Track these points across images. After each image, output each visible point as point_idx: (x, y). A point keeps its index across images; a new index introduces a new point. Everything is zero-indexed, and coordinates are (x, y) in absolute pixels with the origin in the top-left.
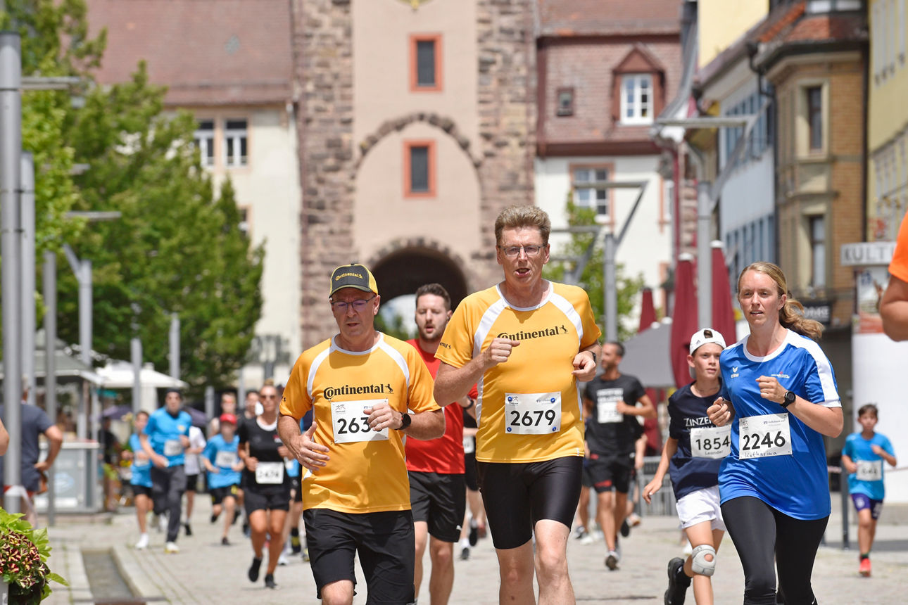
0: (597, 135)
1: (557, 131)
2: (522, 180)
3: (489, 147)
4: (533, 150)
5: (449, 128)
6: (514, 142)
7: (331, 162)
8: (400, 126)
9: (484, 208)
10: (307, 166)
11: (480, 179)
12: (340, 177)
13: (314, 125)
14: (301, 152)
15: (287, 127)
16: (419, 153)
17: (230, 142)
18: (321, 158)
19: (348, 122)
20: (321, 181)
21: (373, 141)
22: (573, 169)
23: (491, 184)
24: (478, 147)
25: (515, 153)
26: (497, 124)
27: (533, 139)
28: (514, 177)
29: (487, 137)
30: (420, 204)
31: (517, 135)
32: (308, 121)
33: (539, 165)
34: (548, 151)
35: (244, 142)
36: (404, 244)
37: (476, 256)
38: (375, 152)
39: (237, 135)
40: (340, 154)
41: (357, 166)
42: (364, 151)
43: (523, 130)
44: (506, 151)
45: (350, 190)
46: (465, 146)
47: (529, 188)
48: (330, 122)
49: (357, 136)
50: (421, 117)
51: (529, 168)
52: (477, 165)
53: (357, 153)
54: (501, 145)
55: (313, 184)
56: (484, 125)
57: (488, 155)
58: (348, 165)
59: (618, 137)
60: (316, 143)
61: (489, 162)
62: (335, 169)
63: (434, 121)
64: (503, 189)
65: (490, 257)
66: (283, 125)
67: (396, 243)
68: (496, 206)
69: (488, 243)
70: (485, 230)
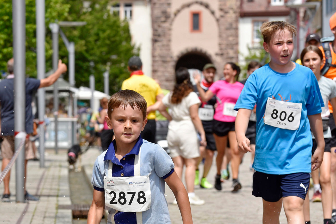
0: (262, 9)
1: (248, 8)
2: (234, 26)
3: (222, 13)
4: (238, 14)
5: (207, 6)
6: (231, 12)
7: (163, 19)
8: (188, 5)
9: (220, 36)
10: (155, 21)
11: (219, 25)
12: (166, 25)
13: (157, 6)
14: (152, 15)
16: (196, 16)
17: (126, 12)
18: (158, 18)
19: (169, 4)
20: (159, 26)
21: (178, 11)
22: (254, 22)
23: (223, 27)
24: (218, 14)
25: (231, 16)
26: (225, 5)
27: (238, 10)
28: (231, 24)
29: (221, 10)
30: (196, 35)
31: (232, 9)
32: (155, 4)
33: (241, 20)
34: (244, 15)
35: (131, 12)
36: (190, 50)
37: (217, 54)
38: (180, 16)
39: (128, 9)
40: (166, 16)
41: (173, 20)
42: (176, 15)
43: (235, 7)
44: (228, 15)
45: (170, 29)
46: (213, 13)
47: (237, 29)
48: (162, 4)
49: (172, 10)
50: (197, 2)
51: (237, 21)
52: (218, 20)
53: (172, 16)
54: (226, 13)
55: (156, 26)
56: (221, 5)
57: (222, 16)
58: (169, 20)
59: (271, 9)
60: (157, 12)
61: (222, 20)
62: (164, 22)
63: (201, 4)
64: (227, 29)
65: (222, 55)
66: (145, 5)
67: (187, 50)
68: (224, 35)
69: (221, 49)
70: (220, 44)
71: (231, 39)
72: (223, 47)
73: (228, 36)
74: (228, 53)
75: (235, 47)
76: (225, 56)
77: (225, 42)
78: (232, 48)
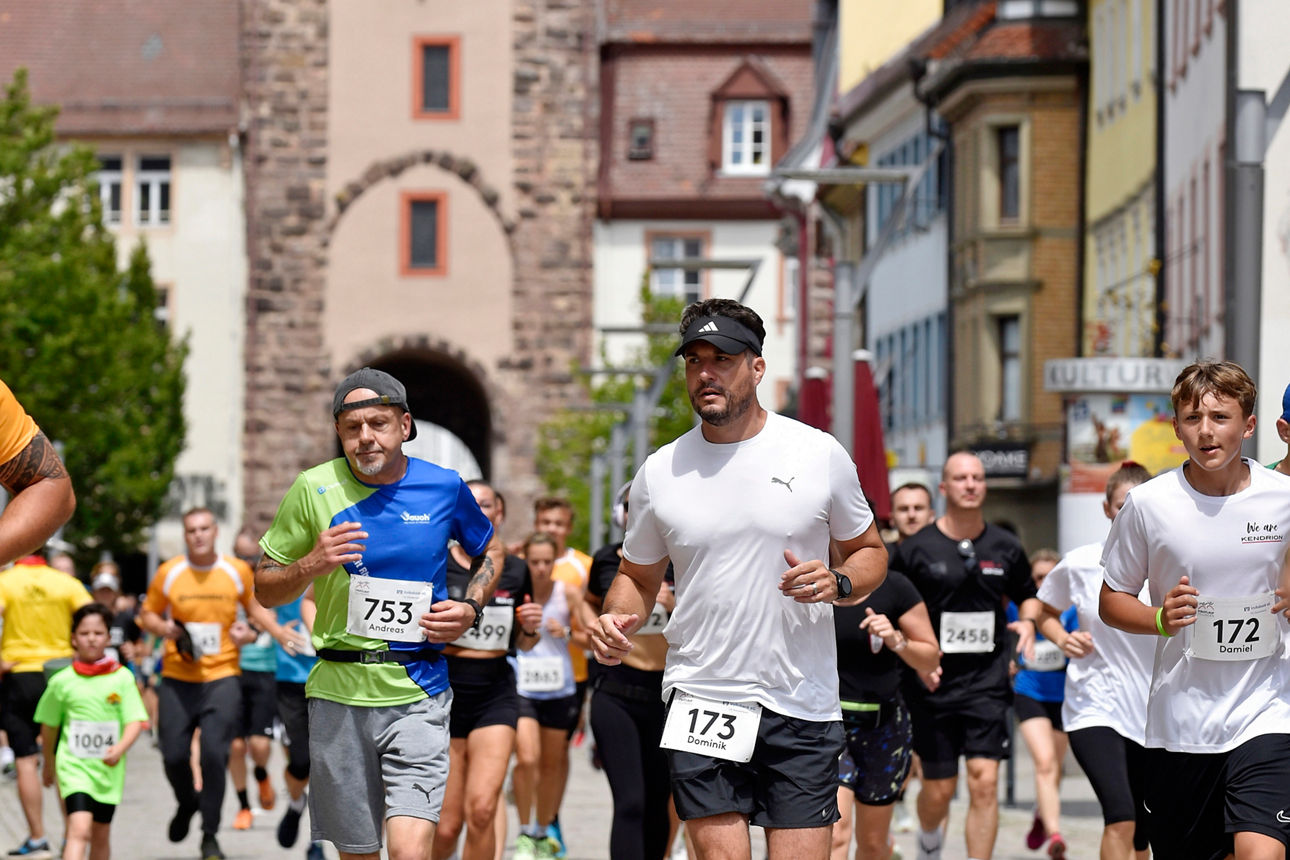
0: (687, 190)
1: (628, 183)
2: (575, 253)
3: (527, 203)
4: (591, 208)
5: (468, 174)
6: (564, 197)
7: (292, 221)
8: (396, 169)
9: (518, 293)
10: (257, 227)
11: (513, 249)
12: (306, 244)
13: (270, 167)
14: (249, 205)
15: (230, 168)
16: (424, 211)
17: (145, 189)
18: (278, 215)
19: (320, 163)
20: (277, 249)
21: (356, 191)
22: (652, 239)
23: (529, 258)
24: (512, 204)
25: (564, 214)
26: (539, 170)
27: (592, 193)
28: (563, 247)
29: (524, 188)
30: (423, 285)
31: (569, 186)
32: (261, 160)
33: (601, 231)
34: (614, 211)
35: (165, 189)
36: (398, 344)
37: (505, 365)
38: (357, 208)
39: (155, 179)
40: (307, 209)
41: (332, 228)
42: (343, 206)
43: (578, 179)
44: (552, 210)
45: (321, 263)
46: (491, 201)
47: (586, 265)
48: (292, 161)
49: (332, 184)
50: (428, 158)
51: (586, 235)
52: (509, 230)
53: (331, 209)
54: (545, 200)
55: (266, 254)
56: (520, 171)
57: (526, 215)
58: (318, 226)
59: (719, 192)
60: (271, 193)
61: (527, 226)
62: (299, 232)
63: (446, 163)
64: (547, 266)
65: (525, 365)
66: (224, 165)
67: (386, 342)
68: (536, 290)
69: (522, 345)
70: (517, 326)
71: (561, 303)
72: (531, 335)
73: (549, 295)
74: (548, 361)
75: (578, 337)
76: (537, 372)
77: (537, 317)
78: (567, 343)
